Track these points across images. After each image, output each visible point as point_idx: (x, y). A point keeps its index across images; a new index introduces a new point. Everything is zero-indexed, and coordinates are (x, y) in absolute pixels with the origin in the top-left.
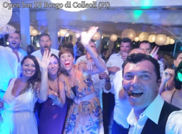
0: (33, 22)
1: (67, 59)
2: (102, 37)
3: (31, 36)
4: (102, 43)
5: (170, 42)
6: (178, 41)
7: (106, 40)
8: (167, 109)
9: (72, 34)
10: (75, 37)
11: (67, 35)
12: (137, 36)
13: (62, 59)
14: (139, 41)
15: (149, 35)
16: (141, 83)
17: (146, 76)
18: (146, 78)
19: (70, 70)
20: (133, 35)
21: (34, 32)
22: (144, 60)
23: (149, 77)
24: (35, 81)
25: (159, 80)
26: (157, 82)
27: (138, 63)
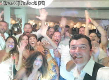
0: (12, 16)
1: (33, 40)
2: (55, 25)
4: (55, 29)
5: (94, 28)
7: (57, 27)
9: (36, 23)
10: (39, 25)
11: (34, 24)
12: (75, 24)
13: (30, 41)
14: (76, 28)
15: (82, 24)
16: (81, 52)
17: (84, 47)
18: (84, 49)
20: (73, 24)
21: (13, 22)
22: (82, 38)
23: (85, 48)
24: (14, 52)
25: (91, 50)
26: (90, 50)
27: (79, 40)
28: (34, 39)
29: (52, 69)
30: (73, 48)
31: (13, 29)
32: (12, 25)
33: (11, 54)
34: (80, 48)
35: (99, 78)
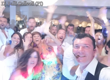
0: (18, 13)
1: (37, 38)
3: (16, 21)
5: (100, 28)
6: (104, 28)
8: (100, 67)
9: (41, 21)
12: (81, 23)
13: (34, 38)
15: (88, 23)
16: (84, 51)
17: (87, 47)
18: (87, 48)
19: (39, 44)
21: (19, 19)
22: (86, 37)
24: (19, 48)
28: (38, 36)
29: (56, 67)
30: (77, 47)
31: (18, 25)
32: (17, 22)
33: (16, 50)
34: (83, 47)
35: (102, 78)
